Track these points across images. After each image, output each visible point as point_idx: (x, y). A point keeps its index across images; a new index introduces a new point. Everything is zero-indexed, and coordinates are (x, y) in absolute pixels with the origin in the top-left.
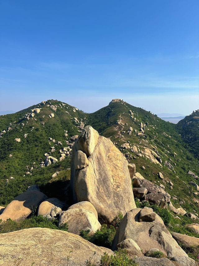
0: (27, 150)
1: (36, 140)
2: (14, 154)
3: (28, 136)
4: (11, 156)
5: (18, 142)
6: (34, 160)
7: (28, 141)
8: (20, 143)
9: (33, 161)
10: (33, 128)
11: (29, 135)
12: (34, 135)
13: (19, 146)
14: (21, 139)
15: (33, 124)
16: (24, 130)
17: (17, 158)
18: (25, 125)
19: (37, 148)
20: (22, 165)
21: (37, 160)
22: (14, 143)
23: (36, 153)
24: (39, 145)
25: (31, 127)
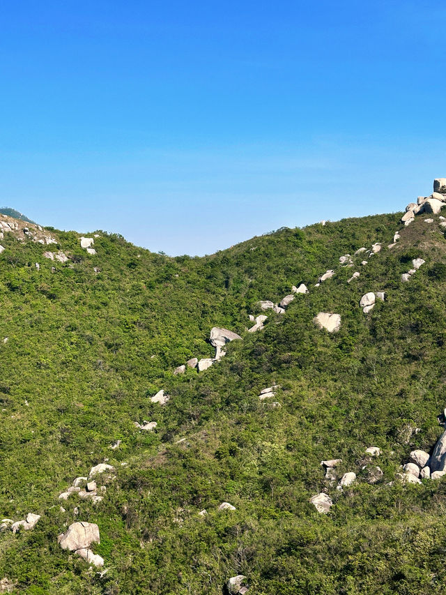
0: (359, 374)
1: (416, 329)
2: (287, 388)
3: (380, 307)
4: (267, 393)
5: (323, 331)
6: (375, 432)
7: (373, 331)
8: (333, 336)
9: (371, 438)
10: (418, 263)
11: (389, 298)
12: (413, 300)
13: (327, 349)
14: (342, 318)
15: (425, 246)
16: (368, 276)
17: (292, 407)
18: (383, 250)
19: (413, 367)
20: (305, 453)
21: (392, 433)
22: (307, 333)
23: (401, 394)
24: (430, 353)
25: (406, 260)
